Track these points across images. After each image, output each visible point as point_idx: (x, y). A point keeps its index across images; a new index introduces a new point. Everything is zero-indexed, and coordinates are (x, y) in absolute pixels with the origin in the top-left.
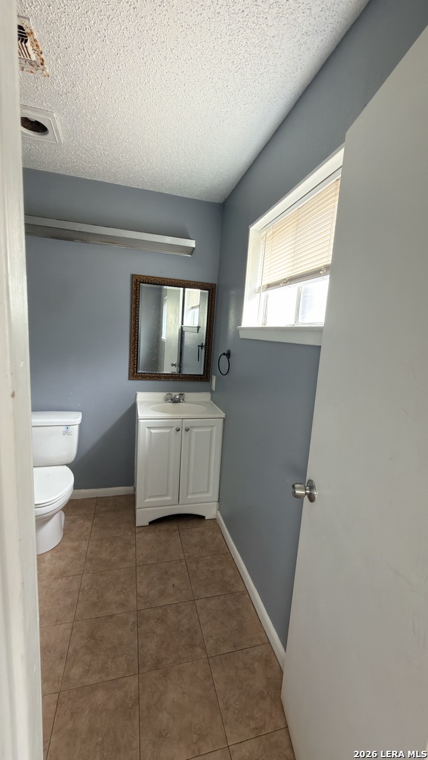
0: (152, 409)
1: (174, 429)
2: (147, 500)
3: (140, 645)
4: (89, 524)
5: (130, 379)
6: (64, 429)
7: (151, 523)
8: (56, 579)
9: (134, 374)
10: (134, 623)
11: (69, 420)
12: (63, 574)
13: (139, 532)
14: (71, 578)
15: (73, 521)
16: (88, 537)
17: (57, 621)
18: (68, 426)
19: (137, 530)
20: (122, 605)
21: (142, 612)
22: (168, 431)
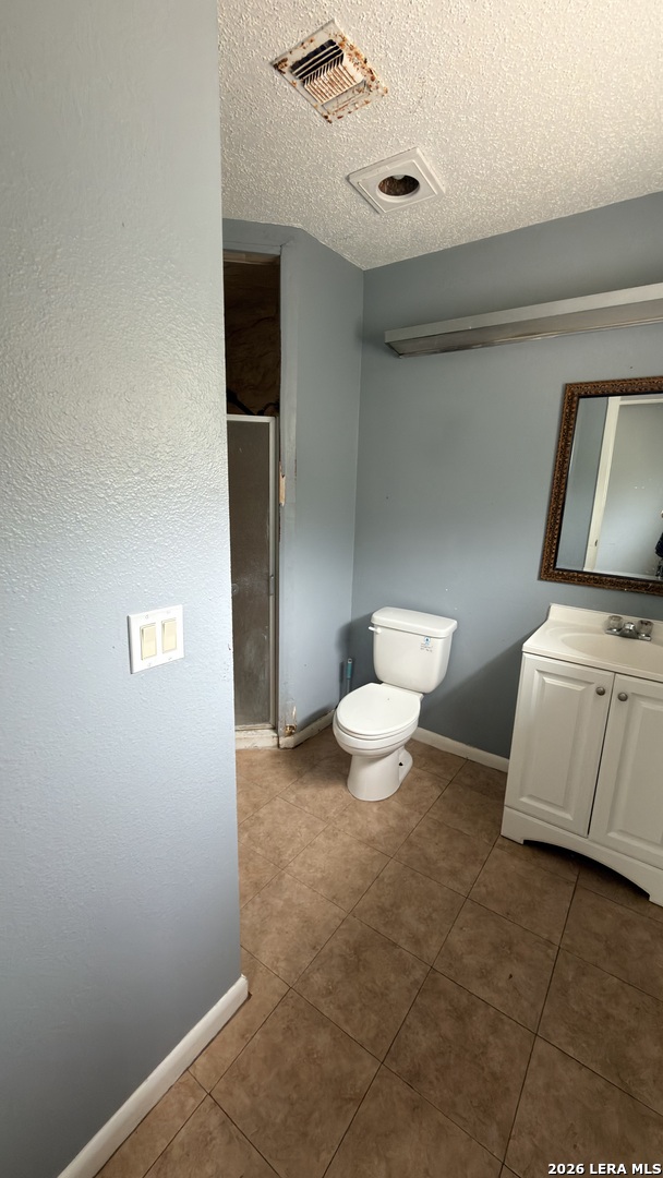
0: (564, 641)
1: (593, 688)
2: (524, 800)
3: (407, 1022)
4: (437, 792)
5: (540, 578)
6: (422, 639)
7: (528, 843)
8: (360, 842)
9: (551, 570)
10: (416, 982)
11: (432, 629)
12: (370, 842)
13: (501, 847)
14: (376, 853)
15: (419, 778)
16: (424, 811)
17: (334, 897)
18: (428, 638)
19: (500, 841)
20: (416, 941)
21: (438, 975)
22: (579, 688)
